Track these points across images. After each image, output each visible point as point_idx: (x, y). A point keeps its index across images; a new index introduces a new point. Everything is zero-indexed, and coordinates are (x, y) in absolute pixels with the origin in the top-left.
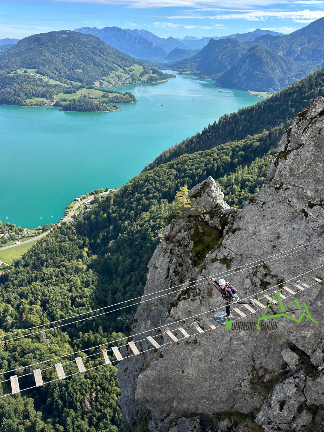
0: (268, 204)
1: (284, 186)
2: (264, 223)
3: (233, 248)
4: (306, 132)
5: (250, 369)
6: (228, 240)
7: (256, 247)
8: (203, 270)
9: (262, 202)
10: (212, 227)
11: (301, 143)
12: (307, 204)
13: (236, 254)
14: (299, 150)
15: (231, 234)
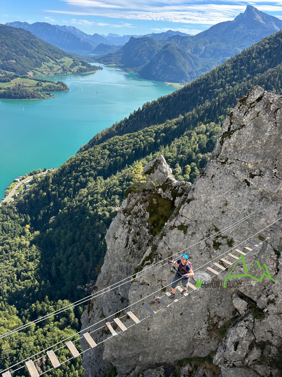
0: (217, 177)
1: (229, 161)
2: (214, 193)
3: (189, 216)
4: (247, 115)
5: (206, 318)
6: (184, 209)
7: (208, 213)
8: (164, 237)
9: (211, 175)
10: (165, 199)
11: (242, 124)
12: (249, 175)
13: (191, 221)
14: (241, 130)
15: (186, 204)
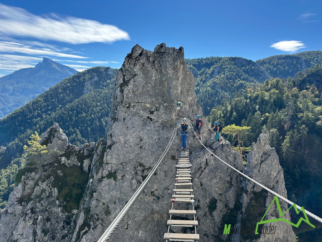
0: (127, 119)
1: (132, 104)
2: (129, 133)
3: (114, 161)
4: (136, 66)
6: (108, 156)
7: (130, 152)
8: (94, 193)
9: (122, 118)
10: (71, 167)
11: (134, 74)
12: (149, 113)
13: (117, 165)
14: (135, 78)
15: (108, 150)
